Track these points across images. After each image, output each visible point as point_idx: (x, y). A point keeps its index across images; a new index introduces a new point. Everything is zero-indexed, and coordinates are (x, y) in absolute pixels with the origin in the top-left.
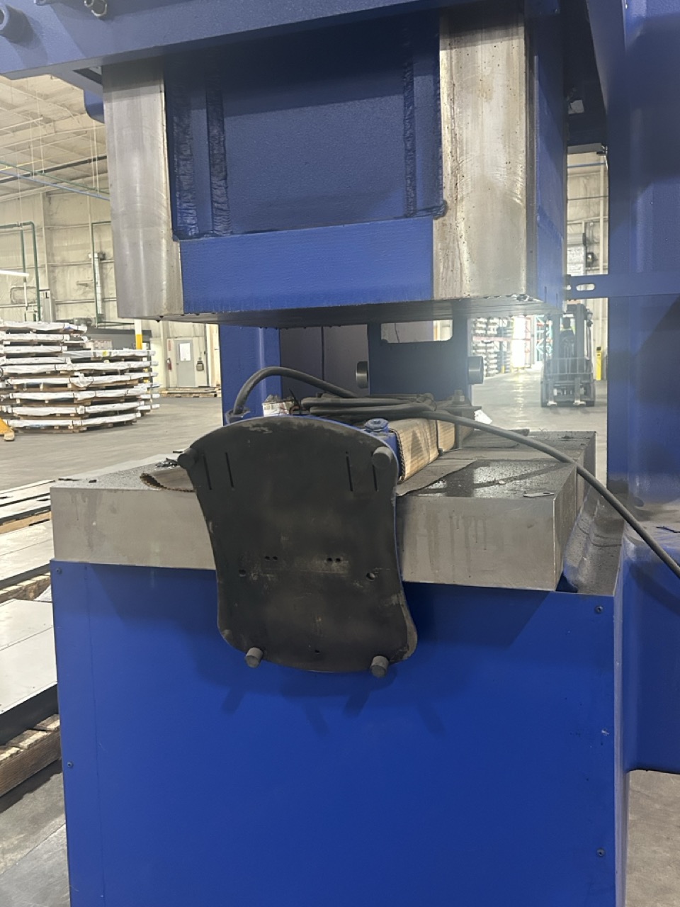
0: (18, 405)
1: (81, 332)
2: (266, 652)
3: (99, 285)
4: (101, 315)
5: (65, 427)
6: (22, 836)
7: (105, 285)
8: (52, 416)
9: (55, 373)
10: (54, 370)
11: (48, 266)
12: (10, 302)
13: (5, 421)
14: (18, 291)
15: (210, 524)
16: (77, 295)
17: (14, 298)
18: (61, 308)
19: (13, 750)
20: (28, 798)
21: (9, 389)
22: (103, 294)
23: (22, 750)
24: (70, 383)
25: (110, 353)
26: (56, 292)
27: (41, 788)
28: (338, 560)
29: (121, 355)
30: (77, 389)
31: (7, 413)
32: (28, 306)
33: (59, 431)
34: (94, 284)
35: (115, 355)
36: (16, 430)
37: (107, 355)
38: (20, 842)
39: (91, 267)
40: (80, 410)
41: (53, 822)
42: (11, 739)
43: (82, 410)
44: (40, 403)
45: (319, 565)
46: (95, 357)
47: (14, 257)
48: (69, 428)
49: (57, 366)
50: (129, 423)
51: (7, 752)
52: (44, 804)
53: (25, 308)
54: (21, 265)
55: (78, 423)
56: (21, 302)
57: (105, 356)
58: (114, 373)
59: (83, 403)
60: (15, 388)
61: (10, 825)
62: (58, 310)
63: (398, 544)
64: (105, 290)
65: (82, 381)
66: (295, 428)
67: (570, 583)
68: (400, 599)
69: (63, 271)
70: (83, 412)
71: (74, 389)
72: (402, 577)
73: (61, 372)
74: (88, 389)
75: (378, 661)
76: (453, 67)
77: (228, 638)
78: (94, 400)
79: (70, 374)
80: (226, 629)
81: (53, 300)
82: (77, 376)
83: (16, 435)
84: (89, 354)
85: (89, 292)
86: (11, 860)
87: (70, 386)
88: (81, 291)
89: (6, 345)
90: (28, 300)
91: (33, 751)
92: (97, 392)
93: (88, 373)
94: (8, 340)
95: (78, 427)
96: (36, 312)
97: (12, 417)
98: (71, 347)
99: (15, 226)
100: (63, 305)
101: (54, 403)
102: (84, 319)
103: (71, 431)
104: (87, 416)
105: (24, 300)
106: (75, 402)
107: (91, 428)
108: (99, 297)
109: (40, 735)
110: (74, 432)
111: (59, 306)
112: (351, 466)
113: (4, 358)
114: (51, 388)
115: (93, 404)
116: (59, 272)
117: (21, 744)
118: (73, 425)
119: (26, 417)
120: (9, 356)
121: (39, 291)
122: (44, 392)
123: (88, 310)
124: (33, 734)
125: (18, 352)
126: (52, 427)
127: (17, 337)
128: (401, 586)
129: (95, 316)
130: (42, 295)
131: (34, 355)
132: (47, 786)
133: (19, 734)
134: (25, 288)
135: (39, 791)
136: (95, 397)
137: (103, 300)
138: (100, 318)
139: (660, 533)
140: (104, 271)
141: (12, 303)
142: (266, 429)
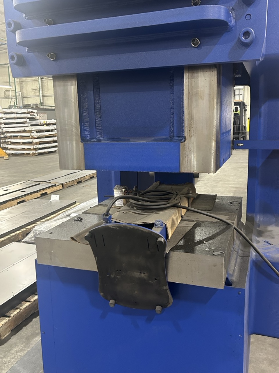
0: (9, 144)
1: (34, 113)
2: (117, 301)
3: (41, 89)
4: (42, 102)
5: (29, 154)
6: (23, 345)
7: (43, 90)
8: (24, 149)
9: (25, 131)
10: (24, 130)
11: (20, 81)
12: (4, 97)
13: (4, 151)
14: (7, 92)
15: (96, 258)
16: (32, 94)
17: (6, 95)
18: (25, 99)
19: (18, 311)
20: (24, 329)
21: (6, 137)
22: (42, 93)
23: (21, 310)
24: (31, 135)
25: (47, 122)
26: (23, 92)
27: (29, 324)
28: (144, 273)
29: (51, 123)
30: (33, 138)
31: (5, 147)
32: (12, 98)
33: (27, 155)
34: (39, 89)
35: (49, 123)
36: (9, 155)
37: (45, 123)
38: (22, 348)
39: (37, 82)
40: (35, 146)
41: (34, 340)
42: (17, 305)
43: (36, 147)
44: (19, 143)
45: (137, 274)
46: (40, 124)
47: (5, 77)
48: (31, 154)
49: (25, 128)
50: (55, 151)
51: (16, 311)
52: (30, 331)
53: (10, 100)
54: (8, 81)
55: (34, 152)
56: (9, 97)
57: (44, 123)
58: (48, 131)
59: (36, 144)
60: (8, 137)
61: (18, 341)
62: (24, 100)
63: (166, 268)
64: (44, 91)
65: (35, 134)
66: (128, 228)
67: (230, 280)
68: (167, 287)
69: (26, 83)
70: (36, 148)
71: (32, 138)
72: (167, 280)
73: (27, 131)
74: (38, 138)
75: (158, 308)
76: (189, 86)
77: (102, 295)
78: (41, 143)
79: (31, 132)
80: (102, 292)
81: (22, 96)
82: (34, 133)
83: (9, 157)
84: (38, 122)
85: (37, 93)
86: (20, 355)
87: (31, 137)
88: (34, 92)
89: (4, 119)
90: (12, 95)
91: (25, 310)
92: (42, 139)
93: (38, 131)
94: (5, 117)
95: (34, 154)
96: (15, 101)
97: (7, 149)
98: (30, 119)
99: (5, 64)
100: (26, 98)
101: (24, 143)
102: (35, 104)
103: (31, 155)
104: (38, 149)
105: (10, 96)
106: (33, 143)
107: (40, 154)
108: (41, 95)
109: (28, 304)
110: (32, 156)
111: (25, 98)
112: (149, 242)
113: (3, 124)
114: (23, 137)
115: (40, 144)
116: (24, 84)
117: (21, 308)
118: (32, 153)
119: (13, 149)
120: (5, 124)
121: (16, 92)
122: (20, 139)
123: (37, 100)
124: (25, 303)
125: (9, 122)
126: (24, 154)
127: (8, 116)
128: (167, 283)
129: (40, 103)
130: (17, 94)
131: (16, 123)
132: (31, 323)
133: (20, 303)
134: (10, 91)
135: (28, 326)
136: (41, 141)
137: (43, 96)
138: (42, 103)
139: (265, 245)
140: (43, 84)
141: (5, 97)
142: (117, 228)
